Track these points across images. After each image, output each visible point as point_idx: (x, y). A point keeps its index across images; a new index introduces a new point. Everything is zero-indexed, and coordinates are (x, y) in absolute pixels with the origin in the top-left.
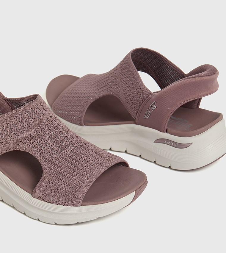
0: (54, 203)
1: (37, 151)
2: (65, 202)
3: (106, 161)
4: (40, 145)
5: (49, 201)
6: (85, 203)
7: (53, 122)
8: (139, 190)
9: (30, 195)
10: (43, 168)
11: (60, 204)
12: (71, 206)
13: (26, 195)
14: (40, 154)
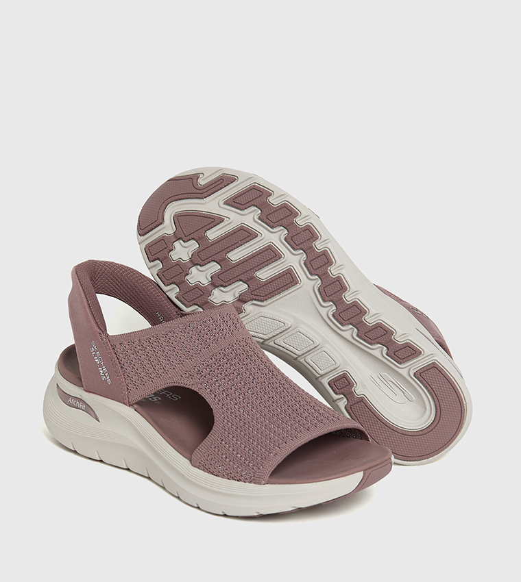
0: (223, 476)
1: (211, 391)
2: (242, 476)
3: (325, 421)
4: (217, 381)
5: (216, 472)
6: (274, 480)
7: (247, 348)
8: (371, 470)
9: (188, 462)
10: (215, 418)
11: (233, 479)
12: (250, 482)
13: (181, 461)
14: (215, 396)
